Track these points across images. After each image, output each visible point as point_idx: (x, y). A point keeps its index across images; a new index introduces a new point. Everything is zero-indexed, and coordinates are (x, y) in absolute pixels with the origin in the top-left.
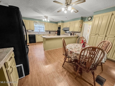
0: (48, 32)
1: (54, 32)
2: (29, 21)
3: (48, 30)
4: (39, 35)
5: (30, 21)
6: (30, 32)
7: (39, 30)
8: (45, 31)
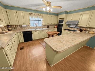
0: (47, 26)
1: (53, 26)
2: (22, 12)
3: (46, 24)
4: (36, 31)
5: (24, 12)
6: (25, 27)
7: (35, 24)
8: (43, 25)
